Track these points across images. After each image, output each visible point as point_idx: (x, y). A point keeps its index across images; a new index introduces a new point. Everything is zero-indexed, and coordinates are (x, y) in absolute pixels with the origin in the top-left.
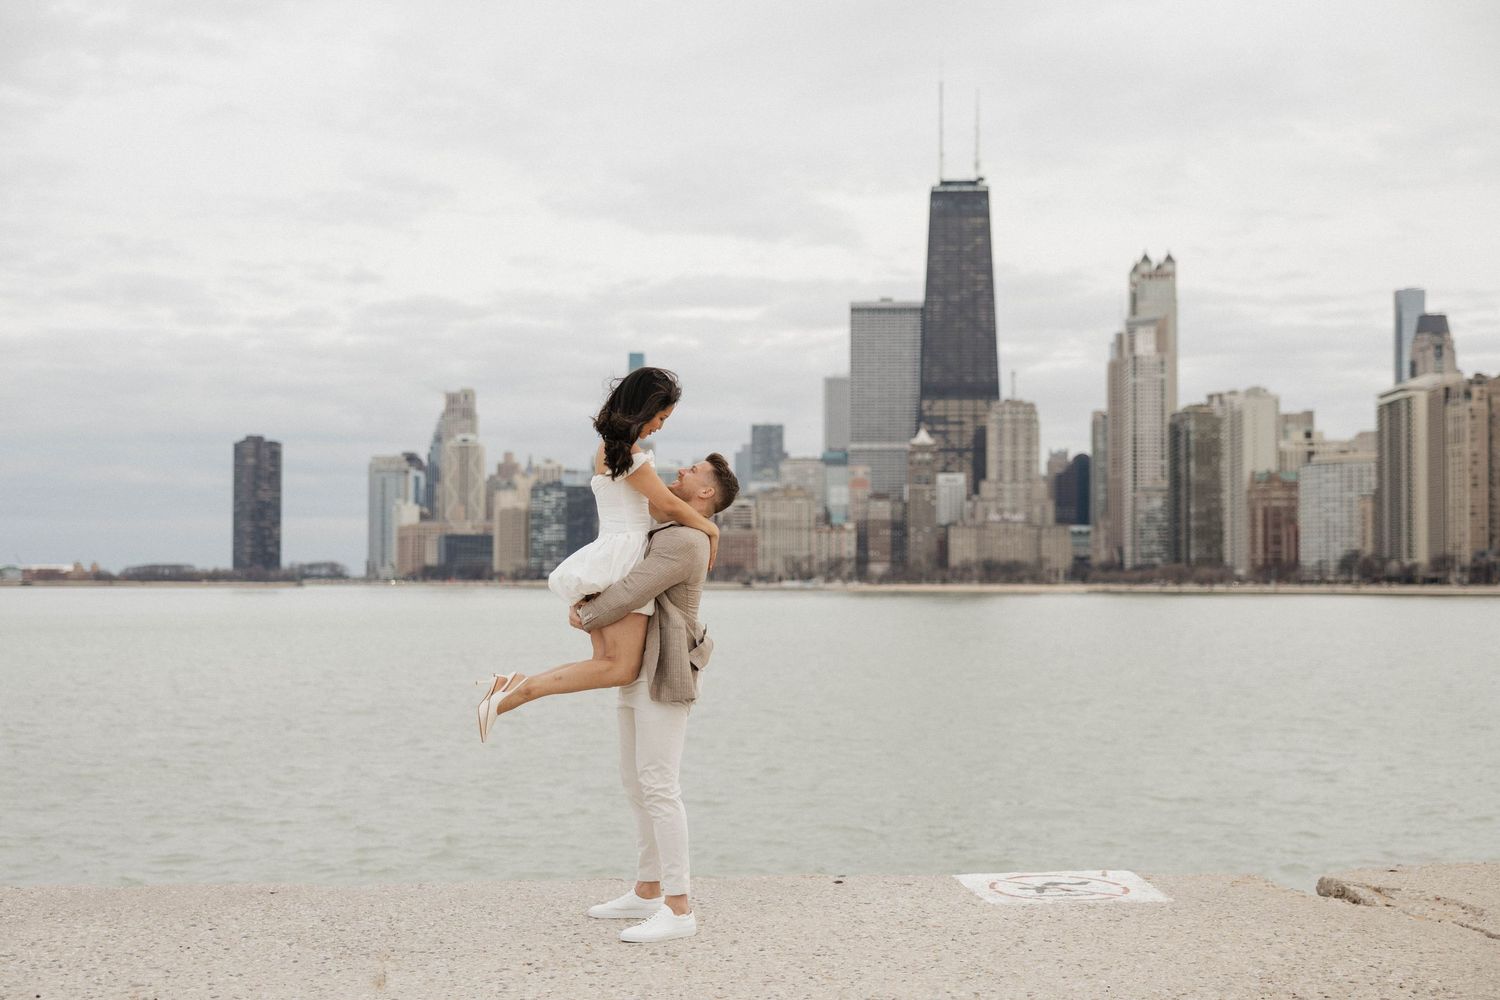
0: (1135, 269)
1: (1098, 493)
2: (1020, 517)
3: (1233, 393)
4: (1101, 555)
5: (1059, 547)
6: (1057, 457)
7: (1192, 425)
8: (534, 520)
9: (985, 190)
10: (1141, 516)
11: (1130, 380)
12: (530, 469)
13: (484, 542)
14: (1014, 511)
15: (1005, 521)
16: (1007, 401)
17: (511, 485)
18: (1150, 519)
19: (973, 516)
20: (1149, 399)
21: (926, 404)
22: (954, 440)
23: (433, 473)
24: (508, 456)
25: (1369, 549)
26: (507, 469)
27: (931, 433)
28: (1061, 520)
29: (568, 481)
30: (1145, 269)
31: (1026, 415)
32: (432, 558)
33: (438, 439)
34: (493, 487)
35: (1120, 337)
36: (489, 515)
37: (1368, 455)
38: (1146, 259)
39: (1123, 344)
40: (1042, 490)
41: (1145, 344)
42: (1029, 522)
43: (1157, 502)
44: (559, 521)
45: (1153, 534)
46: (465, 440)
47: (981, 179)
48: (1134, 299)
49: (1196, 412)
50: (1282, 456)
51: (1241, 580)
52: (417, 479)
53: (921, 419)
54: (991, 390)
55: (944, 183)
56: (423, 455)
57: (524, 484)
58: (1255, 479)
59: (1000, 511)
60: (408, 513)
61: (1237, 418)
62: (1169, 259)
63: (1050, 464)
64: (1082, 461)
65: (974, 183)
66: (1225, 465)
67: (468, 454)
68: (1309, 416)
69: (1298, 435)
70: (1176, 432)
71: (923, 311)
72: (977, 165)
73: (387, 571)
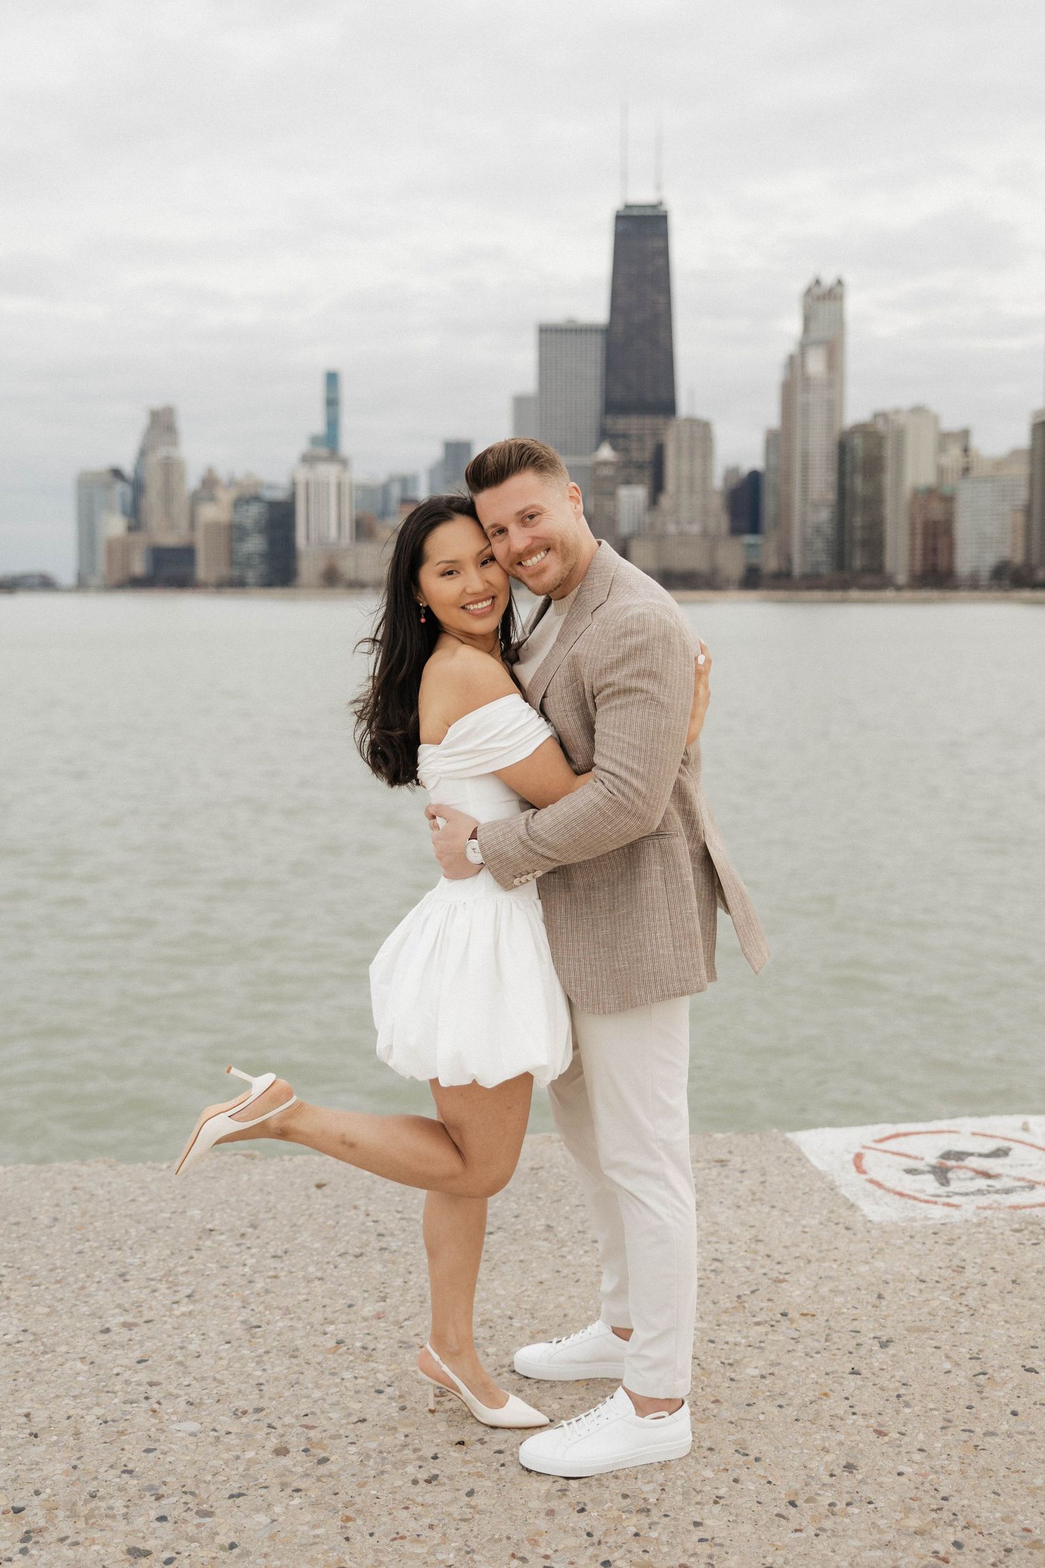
0: (809, 292)
1: (769, 505)
2: (695, 529)
3: (897, 412)
4: (771, 564)
5: (732, 557)
6: (731, 472)
7: (858, 441)
8: (235, 532)
9: (664, 214)
10: (809, 530)
11: (800, 398)
12: (232, 483)
13: (186, 554)
14: (690, 522)
15: (682, 533)
16: (686, 420)
17: (212, 499)
18: (818, 530)
19: (652, 525)
20: (818, 417)
21: (609, 421)
22: (636, 455)
23: (138, 487)
24: (210, 471)
25: (1018, 558)
26: (210, 483)
27: (615, 448)
28: (735, 531)
29: (270, 495)
30: (817, 291)
31: (702, 432)
32: (139, 566)
33: (143, 453)
34: (196, 499)
35: (791, 359)
36: (192, 525)
37: (1021, 471)
38: (818, 282)
39: (795, 364)
40: (717, 504)
41: (816, 364)
42: (705, 534)
43: (824, 515)
44: (260, 532)
45: (819, 544)
46: (168, 458)
47: (661, 204)
48: (807, 320)
49: (864, 430)
50: (941, 471)
51: (899, 588)
52: (123, 494)
53: (605, 435)
54: (668, 407)
55: (627, 207)
56: (128, 468)
57: (226, 497)
58: (916, 493)
59: (678, 523)
60: (114, 525)
61: (900, 435)
62: (840, 283)
63: (726, 479)
64: (755, 478)
65: (654, 207)
66: (888, 480)
67: (171, 468)
68: (965, 434)
69: (955, 451)
70: (843, 448)
71: (608, 332)
72: (658, 187)
73: (95, 580)
